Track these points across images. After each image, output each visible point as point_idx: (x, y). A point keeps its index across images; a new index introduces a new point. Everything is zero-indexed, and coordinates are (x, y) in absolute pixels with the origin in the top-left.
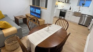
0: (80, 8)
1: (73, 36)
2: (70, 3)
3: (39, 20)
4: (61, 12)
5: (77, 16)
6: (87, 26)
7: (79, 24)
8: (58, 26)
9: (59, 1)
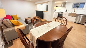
0: (74, 10)
1: (72, 33)
2: (66, 7)
3: (42, 20)
4: (59, 14)
5: (73, 16)
6: (83, 24)
7: (75, 23)
8: (58, 22)
9: (57, 7)
